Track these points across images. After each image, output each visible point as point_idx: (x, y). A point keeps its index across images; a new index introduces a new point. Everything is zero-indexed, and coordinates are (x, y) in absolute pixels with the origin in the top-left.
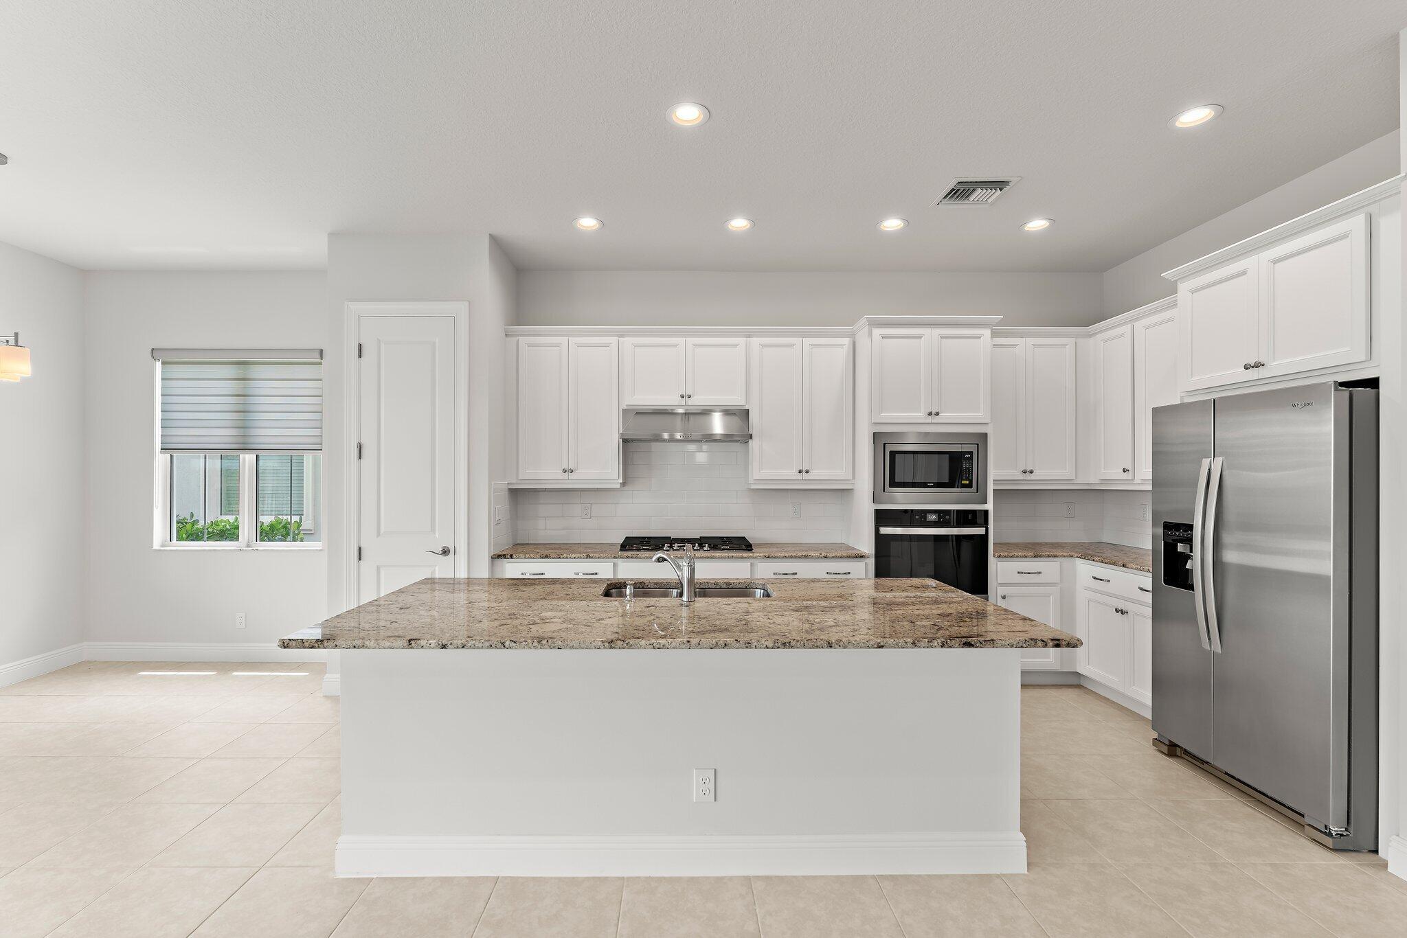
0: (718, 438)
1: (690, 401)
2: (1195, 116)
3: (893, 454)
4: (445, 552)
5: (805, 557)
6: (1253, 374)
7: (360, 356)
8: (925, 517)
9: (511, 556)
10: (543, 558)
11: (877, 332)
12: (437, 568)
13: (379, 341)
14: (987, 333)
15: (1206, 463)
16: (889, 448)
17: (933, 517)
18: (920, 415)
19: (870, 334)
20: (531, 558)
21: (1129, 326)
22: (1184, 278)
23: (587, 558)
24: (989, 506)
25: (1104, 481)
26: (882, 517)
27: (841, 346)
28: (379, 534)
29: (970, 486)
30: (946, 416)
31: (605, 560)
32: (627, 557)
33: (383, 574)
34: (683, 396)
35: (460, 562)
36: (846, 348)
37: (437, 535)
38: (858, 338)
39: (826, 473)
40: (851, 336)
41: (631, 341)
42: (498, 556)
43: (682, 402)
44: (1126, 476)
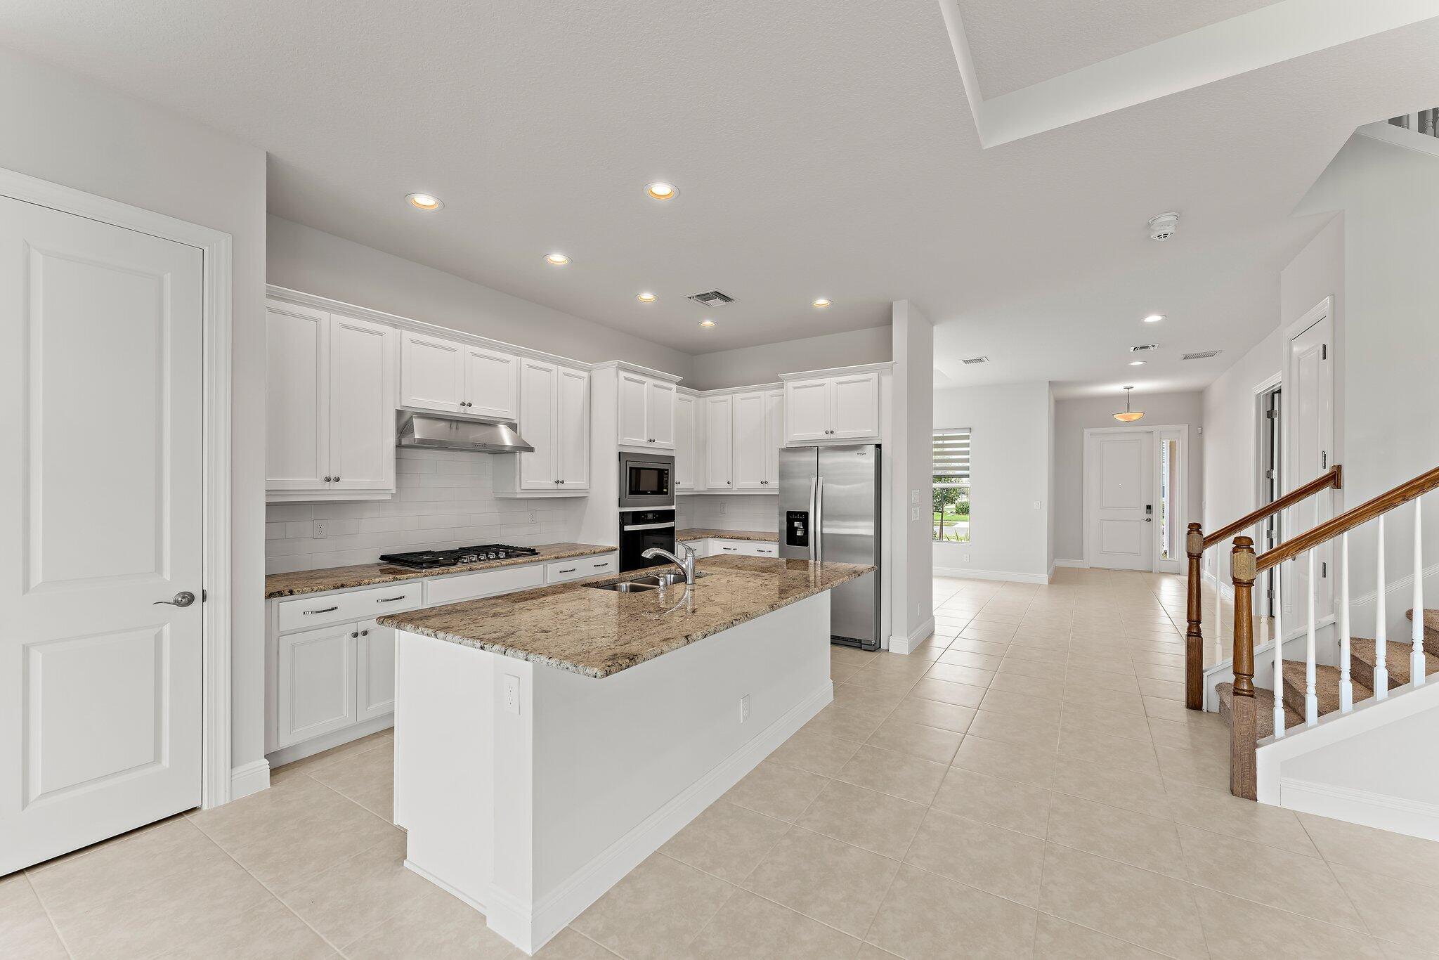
0: (507, 449)
1: (469, 410)
3: (631, 468)
4: (188, 599)
5: (582, 554)
6: (829, 436)
8: (647, 516)
9: (291, 593)
10: (338, 588)
11: (622, 374)
12: (168, 628)
14: (675, 387)
15: (814, 480)
16: (630, 464)
17: (650, 516)
18: (643, 441)
19: (615, 374)
20: (321, 591)
21: (730, 397)
22: (790, 379)
23: (394, 580)
24: (675, 507)
25: (709, 490)
26: (624, 518)
27: (583, 378)
28: (26, 589)
29: (667, 493)
30: (658, 443)
31: (413, 580)
32: (439, 573)
33: (37, 657)
34: (463, 404)
35: (217, 611)
36: (586, 380)
37: (167, 576)
38: (594, 373)
39: (573, 484)
40: (589, 371)
41: (408, 335)
42: (270, 596)
43: (462, 410)
44: (728, 486)
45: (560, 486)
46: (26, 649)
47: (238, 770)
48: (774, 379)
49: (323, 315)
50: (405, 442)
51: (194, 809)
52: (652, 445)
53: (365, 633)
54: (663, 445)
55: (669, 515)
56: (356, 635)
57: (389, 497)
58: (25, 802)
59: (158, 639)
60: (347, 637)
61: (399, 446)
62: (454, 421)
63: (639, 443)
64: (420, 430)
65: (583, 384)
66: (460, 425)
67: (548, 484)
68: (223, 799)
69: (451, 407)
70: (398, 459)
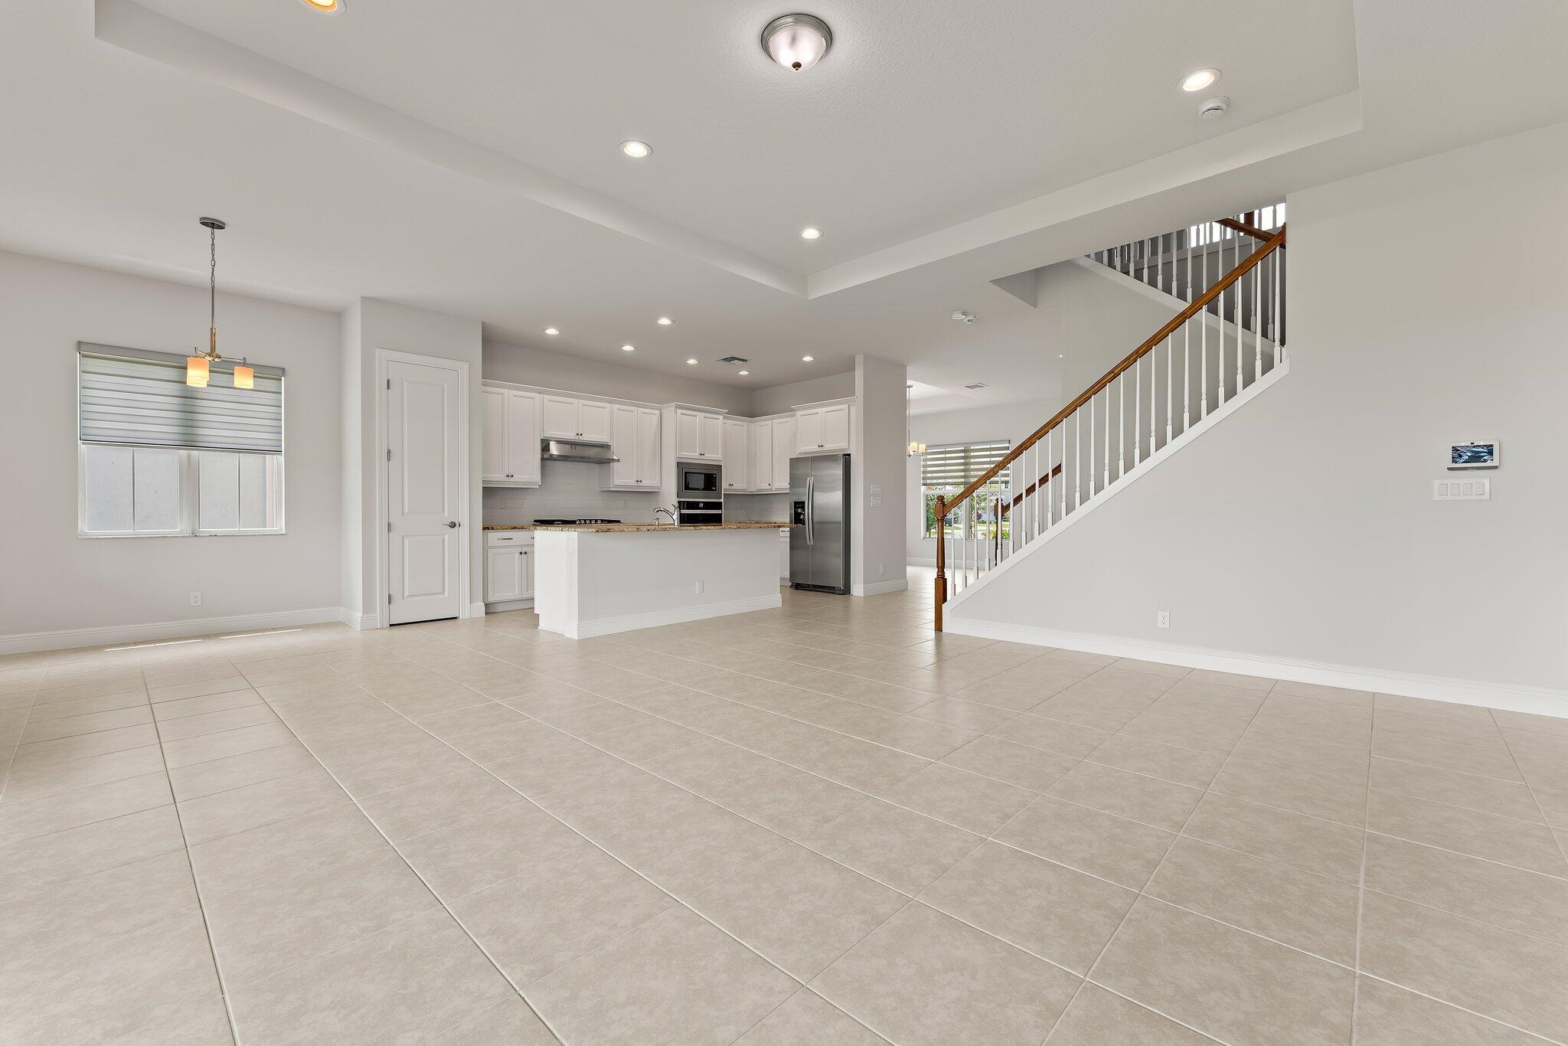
0: (604, 460)
1: (581, 438)
2: (808, 359)
3: (686, 473)
4: (453, 525)
6: (820, 449)
7: (388, 389)
8: (699, 505)
9: (493, 529)
10: (512, 529)
11: (680, 412)
12: (446, 536)
13: (402, 379)
14: (721, 417)
15: (808, 479)
16: (685, 470)
17: (701, 505)
18: (696, 455)
19: (676, 412)
20: (504, 529)
21: (770, 422)
22: (798, 409)
24: (722, 500)
25: (758, 490)
26: (682, 505)
27: (656, 415)
28: (403, 514)
29: (715, 490)
30: (708, 456)
33: (406, 541)
34: (578, 434)
35: (464, 532)
36: (658, 416)
37: (446, 514)
38: (664, 411)
39: (648, 482)
40: (660, 410)
41: (547, 397)
42: (484, 529)
43: (577, 438)
44: (768, 487)
45: (639, 484)
46: (403, 537)
47: (473, 605)
48: (788, 410)
49: (505, 391)
50: (545, 456)
51: (456, 618)
52: (703, 457)
53: (526, 553)
54: (712, 457)
55: (718, 506)
56: (521, 553)
57: (538, 487)
58: (403, 598)
59: (443, 540)
60: (517, 554)
61: (543, 459)
62: (573, 444)
63: (692, 455)
64: (554, 449)
65: (656, 419)
66: (577, 447)
67: (631, 482)
68: (467, 616)
69: (570, 435)
70: (543, 467)
